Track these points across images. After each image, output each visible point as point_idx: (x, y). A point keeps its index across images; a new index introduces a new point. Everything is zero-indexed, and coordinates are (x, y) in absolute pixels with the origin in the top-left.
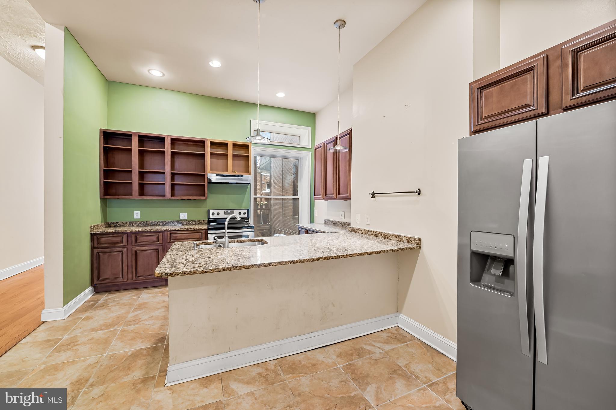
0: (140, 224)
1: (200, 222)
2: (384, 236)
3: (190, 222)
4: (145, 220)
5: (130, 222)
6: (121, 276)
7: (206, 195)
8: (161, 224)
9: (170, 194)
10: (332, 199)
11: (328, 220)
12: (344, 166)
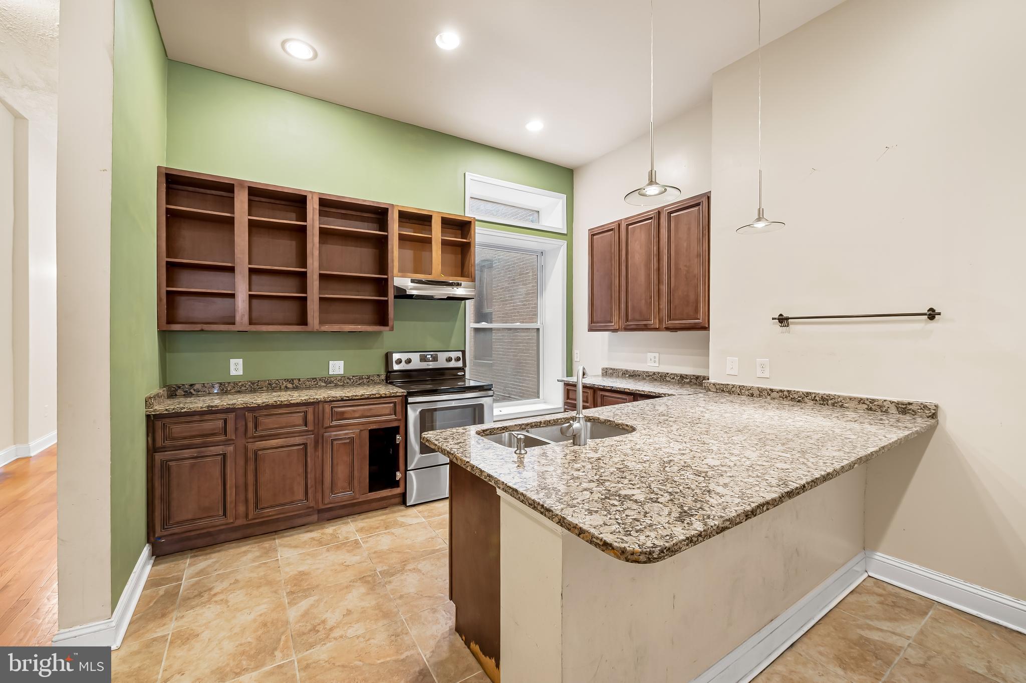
0: (243, 388)
1: (371, 378)
2: (824, 401)
3: (350, 379)
4: (255, 379)
5: (221, 384)
6: (221, 513)
7: (390, 323)
8: (290, 385)
9: (317, 321)
10: (646, 328)
11: (614, 369)
12: (686, 266)
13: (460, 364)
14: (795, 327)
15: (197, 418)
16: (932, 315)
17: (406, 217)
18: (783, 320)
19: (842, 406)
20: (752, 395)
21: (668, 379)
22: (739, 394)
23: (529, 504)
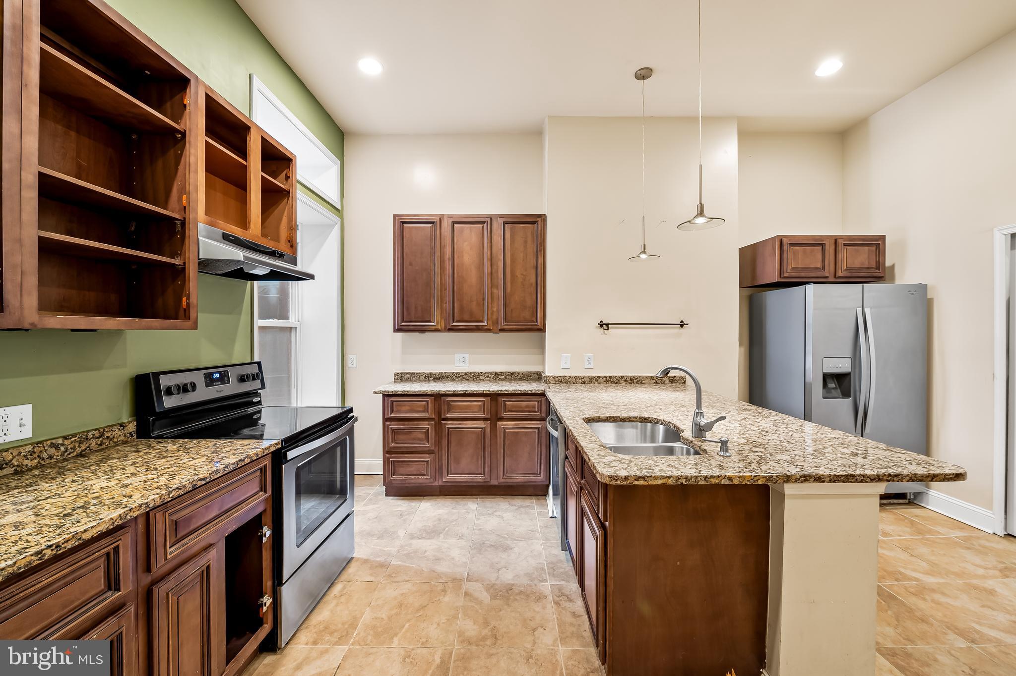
2: (631, 381)
7: (192, 314)
9: (32, 300)
10: (478, 329)
12: (522, 274)
13: (256, 385)
14: (612, 331)
16: (682, 325)
17: (217, 114)
18: (603, 325)
19: (641, 383)
20: (584, 383)
21: (481, 377)
22: (574, 383)
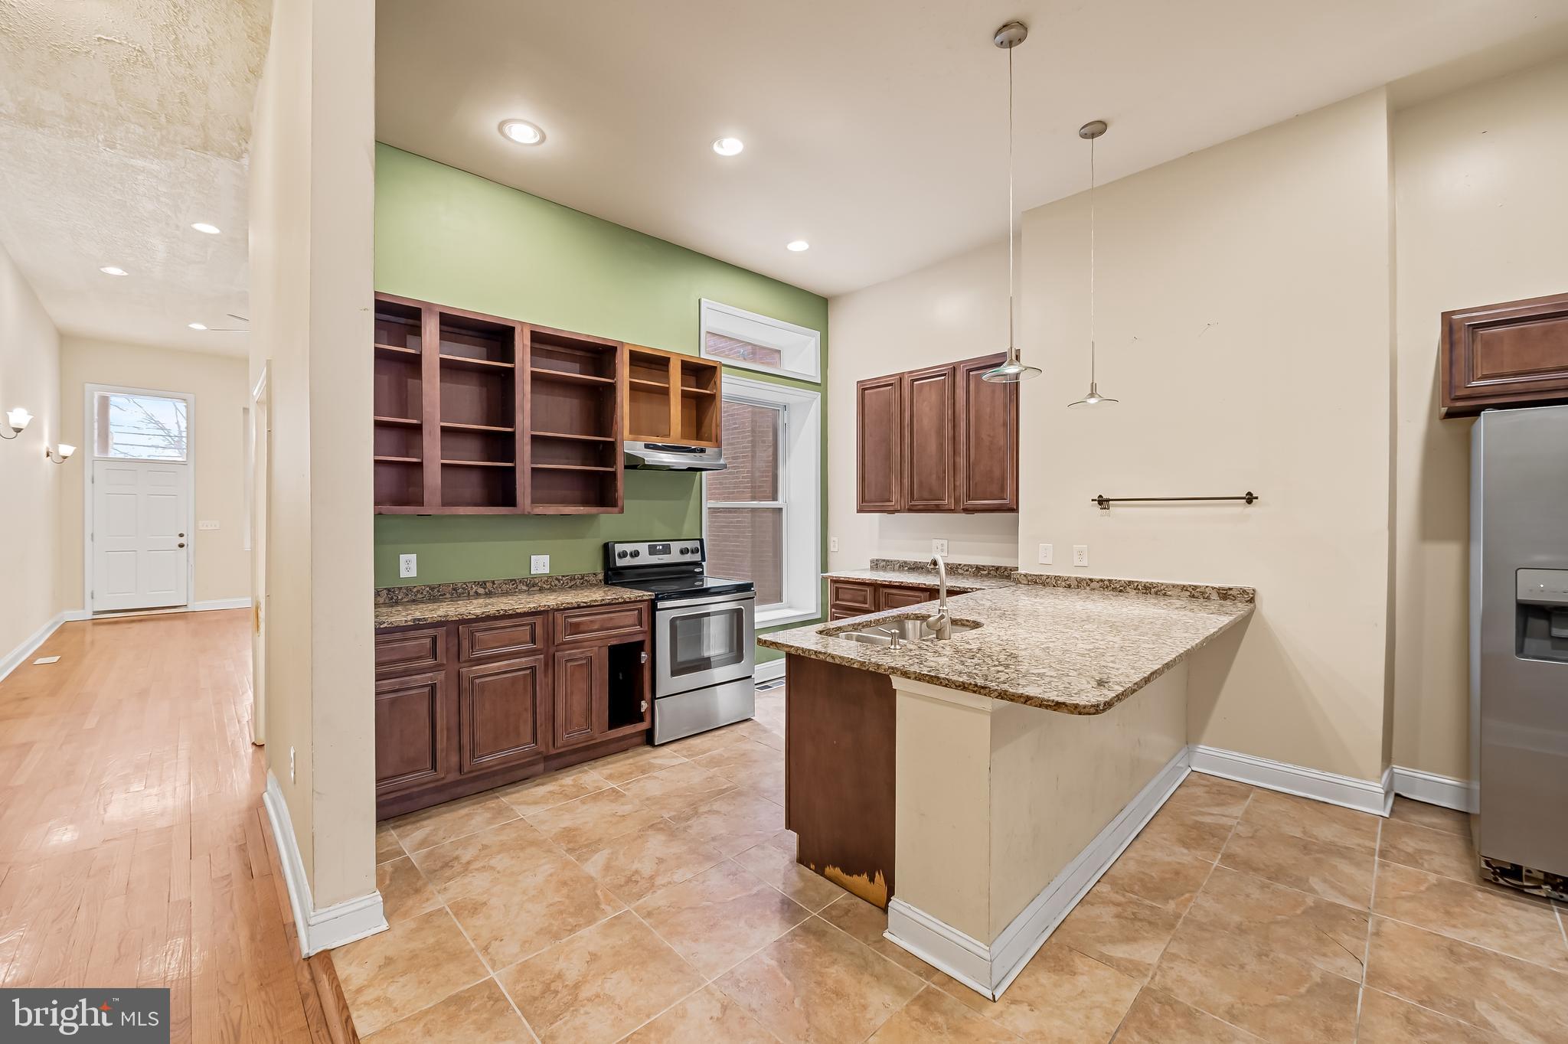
0: (419, 596)
1: (584, 578)
2: (1146, 590)
3: (558, 580)
4: (435, 582)
5: (389, 590)
6: (429, 765)
7: (620, 503)
8: (481, 591)
9: (528, 501)
10: (938, 509)
11: (888, 561)
12: (989, 436)
13: (697, 557)
14: (1115, 510)
15: (398, 635)
16: (1250, 499)
17: (639, 359)
18: (1102, 502)
19: (1165, 595)
20: (1070, 586)
21: (960, 571)
22: (1054, 586)
23: (956, 686)
